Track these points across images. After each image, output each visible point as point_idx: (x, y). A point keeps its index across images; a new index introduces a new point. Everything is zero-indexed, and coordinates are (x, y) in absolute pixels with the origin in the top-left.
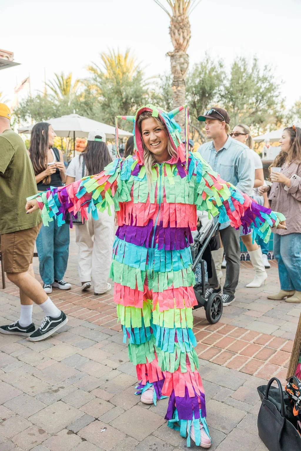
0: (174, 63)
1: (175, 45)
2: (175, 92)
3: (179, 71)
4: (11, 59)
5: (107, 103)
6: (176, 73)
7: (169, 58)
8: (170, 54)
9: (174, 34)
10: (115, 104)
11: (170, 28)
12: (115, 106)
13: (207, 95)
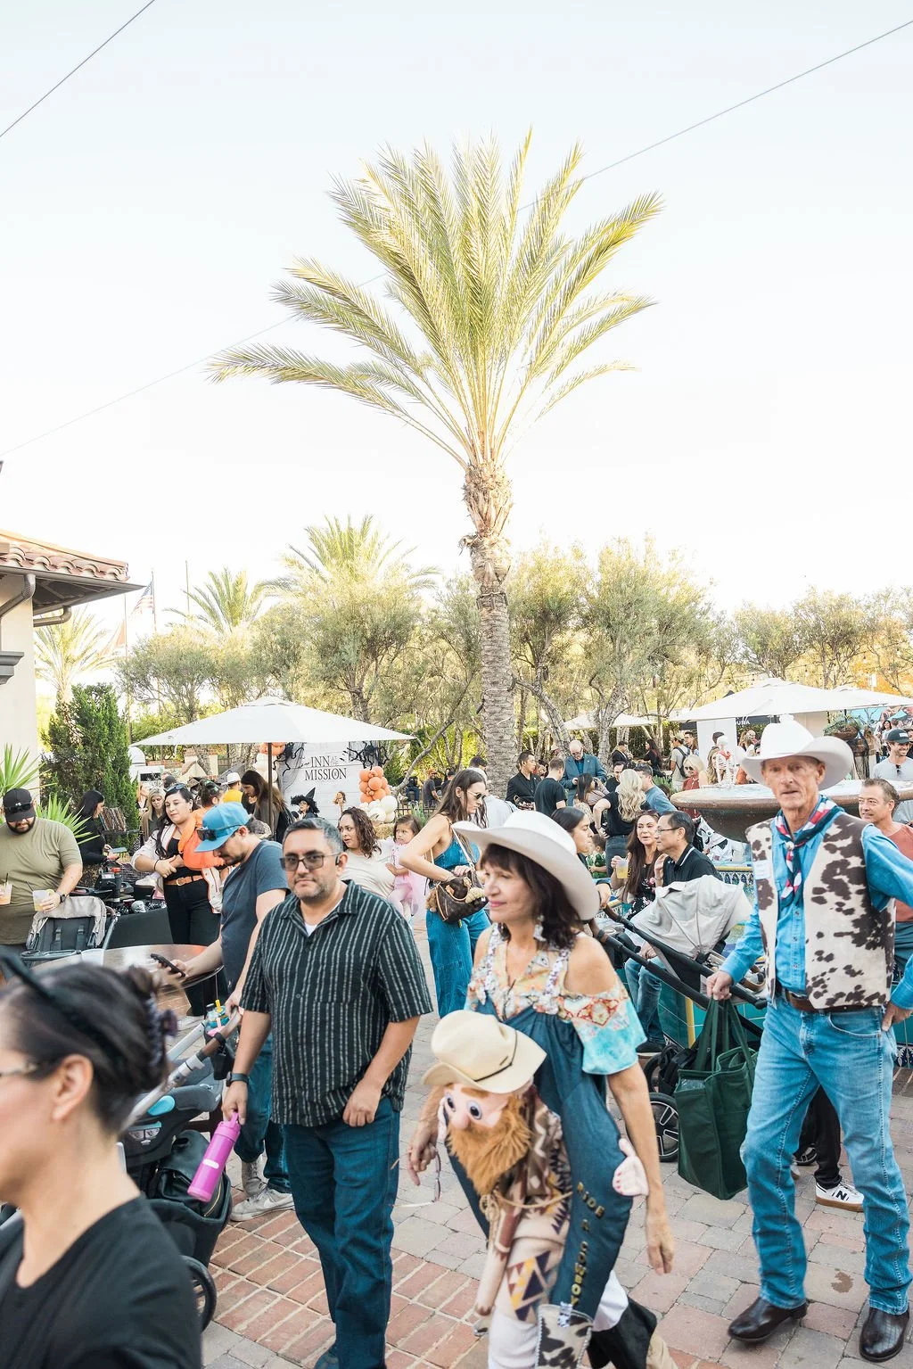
0: (479, 560)
1: (478, 523)
2: (487, 620)
3: (493, 575)
4: (121, 577)
5: (331, 641)
6: (486, 579)
7: (467, 550)
8: (468, 541)
9: (477, 500)
10: (351, 645)
11: (465, 488)
12: (350, 649)
13: (552, 616)
